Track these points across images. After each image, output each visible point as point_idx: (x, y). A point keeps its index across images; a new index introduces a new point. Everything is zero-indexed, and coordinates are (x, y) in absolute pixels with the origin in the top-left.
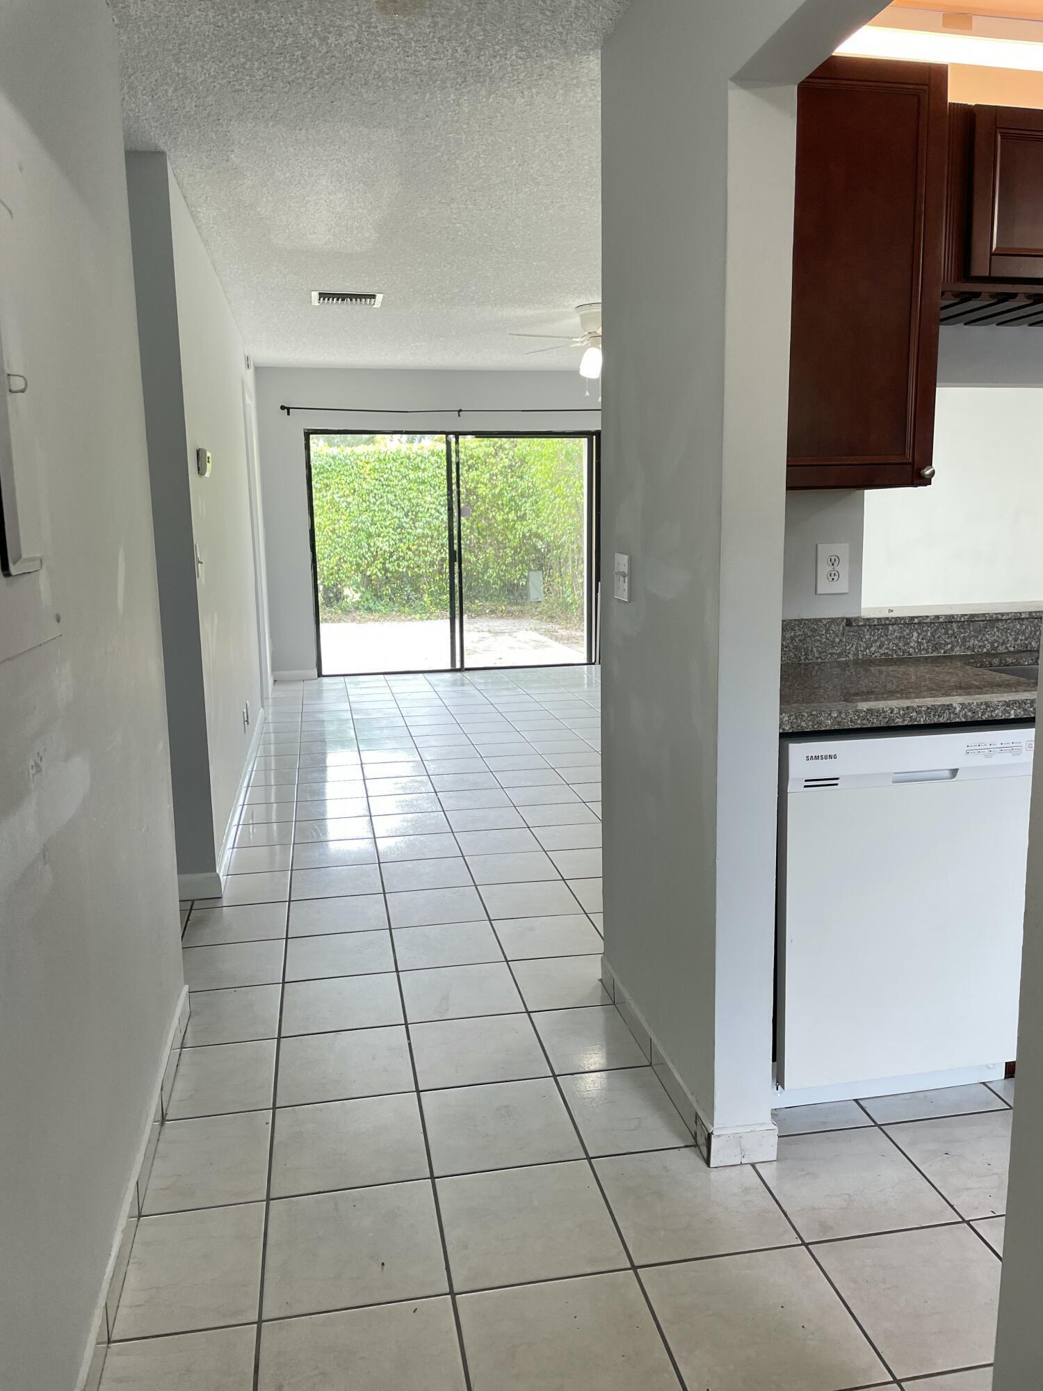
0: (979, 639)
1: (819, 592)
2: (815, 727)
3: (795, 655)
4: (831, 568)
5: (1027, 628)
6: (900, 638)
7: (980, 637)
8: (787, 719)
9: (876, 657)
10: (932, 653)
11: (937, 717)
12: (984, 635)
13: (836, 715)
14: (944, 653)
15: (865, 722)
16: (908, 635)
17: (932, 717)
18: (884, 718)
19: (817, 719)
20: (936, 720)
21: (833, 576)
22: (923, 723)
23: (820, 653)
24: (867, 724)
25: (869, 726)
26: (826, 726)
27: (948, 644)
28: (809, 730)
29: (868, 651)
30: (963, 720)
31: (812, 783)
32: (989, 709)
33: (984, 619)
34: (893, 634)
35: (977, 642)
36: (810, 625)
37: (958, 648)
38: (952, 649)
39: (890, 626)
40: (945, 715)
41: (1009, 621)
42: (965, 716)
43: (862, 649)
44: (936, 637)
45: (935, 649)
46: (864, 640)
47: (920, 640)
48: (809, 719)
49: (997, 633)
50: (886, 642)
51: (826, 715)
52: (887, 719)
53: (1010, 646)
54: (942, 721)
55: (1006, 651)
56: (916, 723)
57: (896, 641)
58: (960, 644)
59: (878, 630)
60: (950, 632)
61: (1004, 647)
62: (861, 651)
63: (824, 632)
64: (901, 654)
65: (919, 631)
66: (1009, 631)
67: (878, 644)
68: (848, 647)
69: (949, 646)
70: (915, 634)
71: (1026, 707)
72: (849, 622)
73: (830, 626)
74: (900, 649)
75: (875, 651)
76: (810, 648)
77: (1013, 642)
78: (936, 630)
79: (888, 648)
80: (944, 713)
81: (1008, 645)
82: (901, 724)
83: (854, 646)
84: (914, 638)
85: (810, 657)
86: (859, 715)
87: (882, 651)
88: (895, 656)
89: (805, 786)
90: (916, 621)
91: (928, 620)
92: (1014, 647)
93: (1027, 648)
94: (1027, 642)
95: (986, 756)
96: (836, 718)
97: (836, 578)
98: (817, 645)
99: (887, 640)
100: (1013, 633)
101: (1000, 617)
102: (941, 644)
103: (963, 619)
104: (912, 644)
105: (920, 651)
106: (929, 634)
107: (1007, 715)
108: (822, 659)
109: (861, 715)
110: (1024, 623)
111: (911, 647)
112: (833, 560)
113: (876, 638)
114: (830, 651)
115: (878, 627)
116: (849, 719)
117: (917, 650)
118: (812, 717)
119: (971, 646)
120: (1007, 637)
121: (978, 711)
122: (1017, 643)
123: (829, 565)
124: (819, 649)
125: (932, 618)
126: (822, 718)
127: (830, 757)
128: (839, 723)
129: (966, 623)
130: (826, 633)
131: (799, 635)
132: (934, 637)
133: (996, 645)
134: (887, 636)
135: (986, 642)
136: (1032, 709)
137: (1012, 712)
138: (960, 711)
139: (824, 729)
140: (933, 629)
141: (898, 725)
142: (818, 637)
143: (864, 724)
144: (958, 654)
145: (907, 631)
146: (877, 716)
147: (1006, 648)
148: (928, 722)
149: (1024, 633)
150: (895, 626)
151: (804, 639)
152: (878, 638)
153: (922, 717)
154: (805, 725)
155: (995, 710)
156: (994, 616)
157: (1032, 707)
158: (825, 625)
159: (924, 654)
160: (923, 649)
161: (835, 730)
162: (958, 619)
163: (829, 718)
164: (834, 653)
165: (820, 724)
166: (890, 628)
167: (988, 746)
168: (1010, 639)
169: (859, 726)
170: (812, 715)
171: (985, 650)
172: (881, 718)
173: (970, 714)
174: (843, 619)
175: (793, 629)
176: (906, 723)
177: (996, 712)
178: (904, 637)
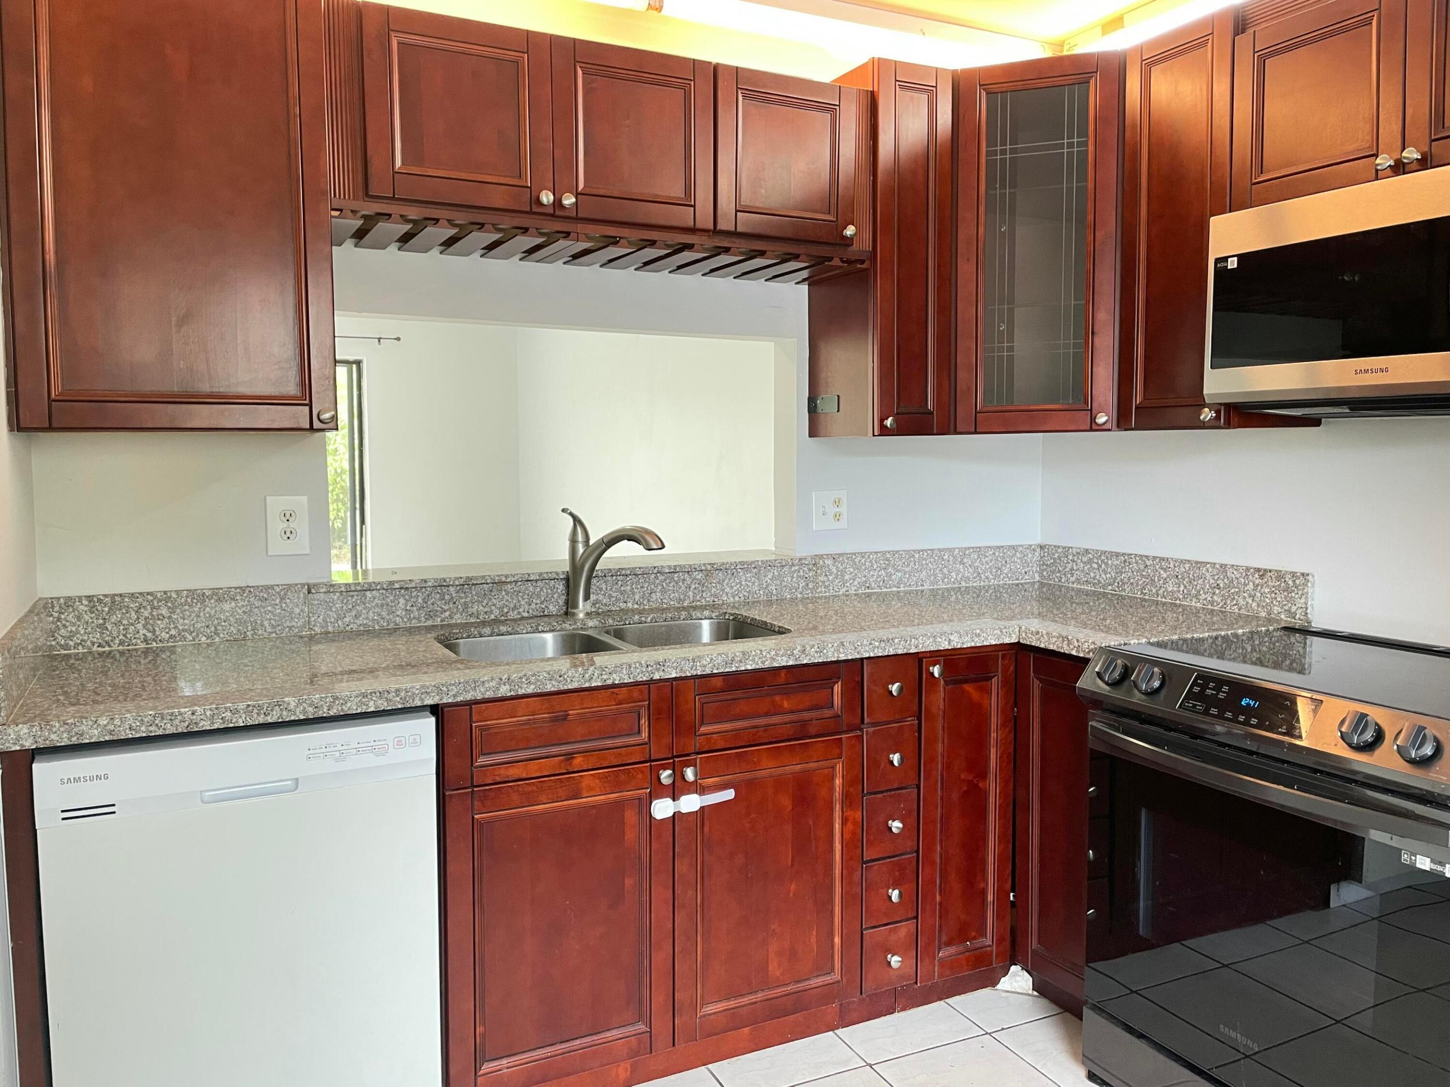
0: (484, 605)
1: (269, 554)
2: (74, 739)
3: (239, 630)
4: (285, 525)
5: (541, 590)
6: (382, 605)
7: (485, 602)
8: (26, 731)
9: (351, 629)
10: (425, 622)
11: (262, 716)
12: (490, 599)
13: (105, 722)
14: (442, 621)
15: (151, 728)
16: (392, 602)
17: (255, 716)
18: (181, 721)
19: (76, 730)
20: (261, 720)
21: (288, 534)
22: (242, 724)
23: (273, 627)
24: (155, 731)
25: (160, 732)
26: (91, 737)
27: (445, 611)
28: (63, 744)
29: (340, 622)
30: (302, 717)
31: (71, 814)
32: (337, 702)
33: (483, 581)
34: (372, 602)
35: (482, 608)
36: (258, 593)
37: (459, 615)
38: (451, 617)
39: (369, 592)
40: (275, 712)
41: (520, 583)
42: (304, 711)
43: (333, 620)
44: (429, 603)
45: (429, 616)
46: (334, 609)
47: (408, 608)
48: (62, 729)
49: (505, 597)
50: (364, 612)
51: (90, 723)
52: (187, 723)
53: (524, 611)
54: (270, 721)
55: (519, 616)
56: (232, 725)
57: (377, 610)
58: (461, 610)
59: (353, 596)
60: (447, 597)
61: (515, 612)
62: (331, 622)
63: (278, 601)
64: (385, 624)
65: (407, 597)
66: (520, 594)
67: (354, 613)
68: (313, 619)
69: (447, 614)
70: (402, 601)
71: (390, 696)
72: (310, 589)
73: (285, 594)
74: (383, 618)
75: (349, 622)
76: (259, 622)
77: (527, 607)
78: (428, 595)
79: (367, 618)
80: (272, 710)
81: (521, 610)
82: (208, 728)
83: (321, 617)
84: (400, 605)
85: (260, 632)
86: (142, 720)
87: (359, 622)
88: (377, 627)
89: (63, 819)
90: (397, 586)
91: (413, 585)
92: (528, 612)
93: (544, 612)
94: (543, 606)
95: (337, 760)
96: (105, 726)
97: (292, 537)
98: (268, 617)
99: (364, 609)
100: (526, 597)
101: (504, 579)
102: (437, 611)
103: (457, 583)
104: (399, 613)
105: (410, 619)
106: (420, 600)
107: (364, 707)
108: (277, 634)
109: (146, 720)
110: (538, 585)
111: (397, 616)
112: (288, 515)
113: (350, 607)
114: (288, 624)
115: (352, 593)
116: (128, 727)
117: (405, 620)
118: (66, 727)
119: (476, 613)
120: (519, 601)
121: (322, 706)
122: (531, 606)
123: (282, 521)
124: (273, 622)
125: (418, 581)
126: (84, 727)
127: (99, 777)
128: (111, 732)
129: (466, 586)
130: (280, 602)
131: (243, 606)
132: (426, 603)
133: (505, 610)
134: (364, 604)
135: (493, 608)
136: (398, 699)
137: (372, 703)
138: (297, 706)
139: (88, 741)
140: (425, 595)
141: (204, 729)
142: (269, 608)
143: (151, 732)
144: (459, 621)
145: (392, 598)
146: (171, 719)
147: (519, 613)
148: (250, 723)
149: (538, 596)
150: (374, 592)
151: (251, 611)
152: (353, 607)
153: (241, 717)
154: (57, 738)
155: (346, 703)
156: (497, 578)
157: (398, 696)
158: (279, 593)
159: (414, 623)
160: (414, 618)
161: (106, 741)
162: (451, 583)
163: (95, 726)
164: (294, 626)
165: (82, 735)
166: (368, 594)
167: (339, 747)
168: (523, 603)
169: (144, 735)
170: (67, 724)
171: (493, 617)
172: (177, 722)
173: (310, 709)
174: (303, 585)
175: (234, 599)
176: (216, 726)
177: (349, 704)
178: (388, 605)
